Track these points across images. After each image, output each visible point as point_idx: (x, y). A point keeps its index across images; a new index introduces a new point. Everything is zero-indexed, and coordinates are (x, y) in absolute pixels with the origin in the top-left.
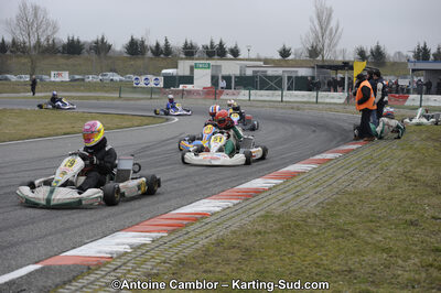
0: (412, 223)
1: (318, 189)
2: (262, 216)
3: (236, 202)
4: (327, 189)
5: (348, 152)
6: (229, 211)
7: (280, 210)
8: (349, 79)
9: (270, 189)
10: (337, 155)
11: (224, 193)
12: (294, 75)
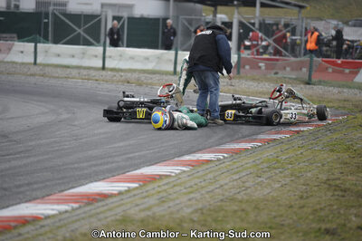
0: (327, 232)
1: (192, 195)
2: (117, 220)
3: (75, 205)
4: (207, 196)
5: (238, 152)
6: (67, 215)
7: (142, 215)
8: (241, 24)
9: (120, 193)
10: (220, 156)
11: (51, 197)
12: (125, 15)
